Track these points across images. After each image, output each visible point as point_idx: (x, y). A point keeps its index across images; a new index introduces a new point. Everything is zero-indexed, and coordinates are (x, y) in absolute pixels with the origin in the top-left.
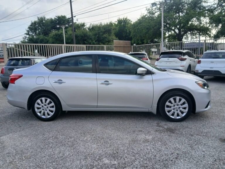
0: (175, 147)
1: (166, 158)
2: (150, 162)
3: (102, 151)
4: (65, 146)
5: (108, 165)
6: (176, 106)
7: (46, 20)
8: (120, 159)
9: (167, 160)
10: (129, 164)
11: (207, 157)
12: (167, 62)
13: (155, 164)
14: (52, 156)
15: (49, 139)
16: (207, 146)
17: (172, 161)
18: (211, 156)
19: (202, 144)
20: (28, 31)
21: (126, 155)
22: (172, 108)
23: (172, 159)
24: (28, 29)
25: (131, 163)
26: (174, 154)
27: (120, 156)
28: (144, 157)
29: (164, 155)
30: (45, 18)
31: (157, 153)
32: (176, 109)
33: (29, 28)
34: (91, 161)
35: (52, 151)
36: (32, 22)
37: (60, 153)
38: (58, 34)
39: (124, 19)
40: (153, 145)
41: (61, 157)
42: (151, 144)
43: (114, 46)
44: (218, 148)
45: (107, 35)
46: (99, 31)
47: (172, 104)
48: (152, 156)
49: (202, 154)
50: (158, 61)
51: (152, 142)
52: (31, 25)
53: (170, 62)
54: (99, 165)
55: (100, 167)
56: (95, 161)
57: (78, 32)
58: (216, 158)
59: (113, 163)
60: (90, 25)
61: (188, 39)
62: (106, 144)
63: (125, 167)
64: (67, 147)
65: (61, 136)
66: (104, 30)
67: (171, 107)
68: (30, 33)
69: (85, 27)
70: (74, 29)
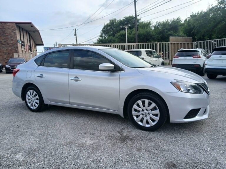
6: (145, 111)
7: (117, 21)
12: (219, 60)
22: (141, 112)
24: (102, 32)
30: (115, 20)
32: (145, 114)
36: (105, 24)
39: (198, 13)
43: (170, 43)
45: (172, 32)
46: (164, 28)
47: (140, 107)
50: (209, 59)
52: (104, 28)
53: (223, 60)
57: (141, 31)
60: (156, 23)
66: (169, 27)
67: (139, 111)
68: (103, 35)
69: (151, 26)
70: (137, 28)
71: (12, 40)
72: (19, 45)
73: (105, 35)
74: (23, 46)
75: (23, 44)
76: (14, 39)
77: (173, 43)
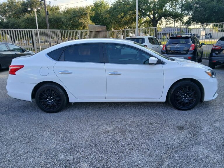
0: (133, 137)
1: (122, 150)
2: (105, 155)
3: (60, 146)
4: (21, 143)
5: (62, 161)
8: (76, 154)
9: (122, 152)
10: (84, 159)
11: (161, 146)
13: (110, 156)
14: (5, 155)
15: (5, 135)
16: (163, 134)
17: (127, 152)
18: (165, 145)
19: (159, 133)
21: (83, 149)
23: (127, 150)
25: (86, 157)
26: (130, 145)
27: (77, 151)
28: (100, 150)
29: (121, 146)
31: (115, 144)
34: (46, 158)
35: (6, 149)
37: (14, 150)
38: (30, 18)
40: (112, 136)
41: (15, 155)
42: (111, 135)
43: (89, 31)
44: (173, 136)
48: (109, 148)
49: (157, 143)
51: (112, 133)
54: (53, 162)
55: (54, 163)
56: (50, 158)
58: (169, 147)
59: (68, 159)
60: (65, 8)
61: (162, 25)
62: (65, 138)
63: (80, 162)
64: (23, 143)
65: (20, 131)
66: (79, 14)
69: (60, 11)
70: (47, 12)
77: (92, 31)
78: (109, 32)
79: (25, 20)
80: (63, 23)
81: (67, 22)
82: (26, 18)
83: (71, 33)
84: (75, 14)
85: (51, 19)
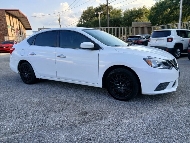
7: (93, 9)
20: (81, 20)
30: (92, 7)
33: (82, 17)
36: (83, 11)
43: (132, 27)
52: (83, 14)
68: (82, 21)
69: (121, 13)
70: (108, 15)
71: (3, 25)
72: (9, 29)
73: (84, 21)
74: (12, 30)
75: (13, 28)
76: (4, 24)
77: (135, 28)
78: (154, 27)
79: (94, 22)
80: (121, 22)
81: (124, 21)
82: (94, 21)
83: (126, 31)
84: (132, 14)
85: (112, 20)
